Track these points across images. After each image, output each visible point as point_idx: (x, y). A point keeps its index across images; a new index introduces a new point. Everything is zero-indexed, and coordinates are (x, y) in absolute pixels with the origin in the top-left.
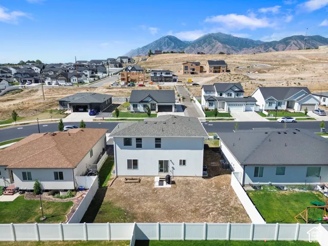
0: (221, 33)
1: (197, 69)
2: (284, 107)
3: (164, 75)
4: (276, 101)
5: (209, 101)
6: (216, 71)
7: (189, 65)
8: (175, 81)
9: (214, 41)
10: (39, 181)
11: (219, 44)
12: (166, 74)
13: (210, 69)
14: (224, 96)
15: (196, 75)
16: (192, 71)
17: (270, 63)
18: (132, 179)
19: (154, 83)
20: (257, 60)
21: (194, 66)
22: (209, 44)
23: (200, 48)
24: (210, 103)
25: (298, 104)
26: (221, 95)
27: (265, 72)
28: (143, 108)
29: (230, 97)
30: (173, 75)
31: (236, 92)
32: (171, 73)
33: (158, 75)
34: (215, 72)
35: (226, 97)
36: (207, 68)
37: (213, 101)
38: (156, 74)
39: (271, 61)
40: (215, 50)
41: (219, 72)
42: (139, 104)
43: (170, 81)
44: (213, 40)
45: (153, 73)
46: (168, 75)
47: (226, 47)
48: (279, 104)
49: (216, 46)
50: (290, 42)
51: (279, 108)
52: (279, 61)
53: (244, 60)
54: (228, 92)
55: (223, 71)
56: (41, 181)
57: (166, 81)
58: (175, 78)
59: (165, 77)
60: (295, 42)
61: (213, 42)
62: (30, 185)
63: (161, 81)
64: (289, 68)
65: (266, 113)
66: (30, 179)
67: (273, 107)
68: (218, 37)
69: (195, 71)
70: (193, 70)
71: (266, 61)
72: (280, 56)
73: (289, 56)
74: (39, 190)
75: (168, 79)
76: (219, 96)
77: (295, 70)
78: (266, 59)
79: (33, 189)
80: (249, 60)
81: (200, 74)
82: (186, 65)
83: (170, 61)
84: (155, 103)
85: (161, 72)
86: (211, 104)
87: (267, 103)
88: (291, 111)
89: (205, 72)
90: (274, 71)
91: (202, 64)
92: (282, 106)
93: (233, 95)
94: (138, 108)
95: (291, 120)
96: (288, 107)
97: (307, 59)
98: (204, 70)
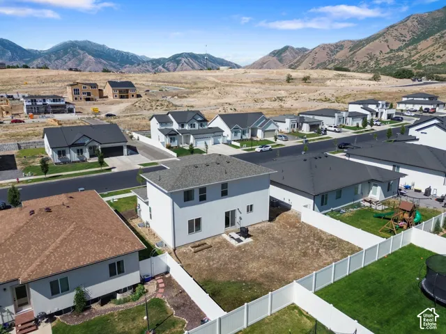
0: (89, 42)
1: (95, 94)
2: (248, 136)
3: (48, 102)
4: (241, 129)
5: (169, 135)
6: (124, 95)
7: (80, 88)
8: (71, 111)
9: (81, 52)
10: (83, 289)
11: (90, 57)
12: (54, 101)
13: (113, 94)
14: (187, 127)
15: (94, 102)
16: (86, 96)
17: (180, 85)
18: (199, 246)
19: (35, 116)
20: (164, 82)
21: (89, 89)
22: (74, 56)
23: (60, 61)
24: (171, 138)
25: (261, 131)
26: (183, 126)
27: (186, 97)
28: (76, 155)
29: (193, 129)
30: (66, 103)
31: (199, 121)
32: (62, 99)
33: (38, 103)
34: (122, 97)
35: (190, 128)
36: (108, 91)
37: (175, 135)
38: (35, 101)
39: (181, 83)
40: (85, 66)
41: (127, 97)
42: (67, 150)
43: (63, 113)
44: (79, 50)
45: (29, 100)
46: (58, 103)
47: (101, 63)
48: (244, 133)
49: (86, 60)
50: (181, 60)
51: (244, 137)
52: (190, 84)
53: (147, 81)
54: (191, 122)
55: (133, 96)
56: (85, 287)
57: (55, 112)
58: (71, 106)
59: (52, 106)
60: (186, 60)
61: (79, 54)
62: (67, 300)
63: (46, 112)
64: (210, 91)
65: (238, 144)
66: (66, 290)
67: (239, 137)
68: (85, 47)
69: (92, 96)
70: (89, 94)
71: (174, 83)
72: (190, 77)
73: (198, 78)
74: (84, 304)
75: (58, 109)
76: (181, 128)
77: (218, 94)
78: (174, 80)
79: (73, 305)
80: (153, 81)
81: (100, 101)
82: (76, 87)
83: (28, 80)
84: (97, 144)
85: (44, 98)
86: (172, 140)
87: (232, 132)
88: (255, 139)
89: (107, 97)
90: (195, 95)
91: (100, 85)
92: (247, 134)
93: (197, 125)
94: (68, 156)
95: (268, 148)
96: (252, 136)
97: (219, 81)
98: (104, 95)
